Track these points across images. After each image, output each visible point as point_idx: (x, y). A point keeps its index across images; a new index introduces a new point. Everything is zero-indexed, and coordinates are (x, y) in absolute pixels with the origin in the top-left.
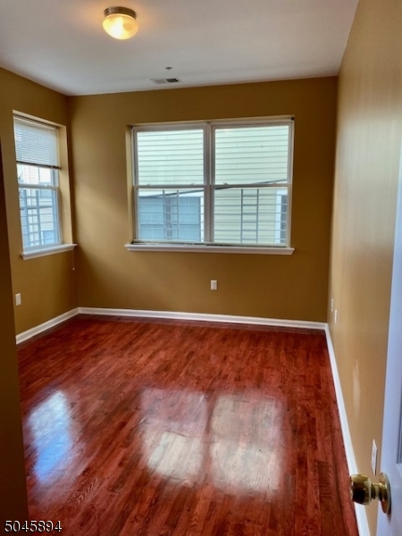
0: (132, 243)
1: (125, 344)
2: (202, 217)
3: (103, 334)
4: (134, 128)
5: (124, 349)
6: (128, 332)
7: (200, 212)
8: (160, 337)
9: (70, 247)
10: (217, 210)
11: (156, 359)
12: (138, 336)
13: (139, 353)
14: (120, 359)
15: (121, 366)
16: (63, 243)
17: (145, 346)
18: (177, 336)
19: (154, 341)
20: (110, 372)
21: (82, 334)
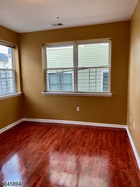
0: (45, 92)
1: (41, 136)
2: (73, 81)
3: (31, 131)
4: (45, 45)
5: (40, 138)
6: (42, 130)
7: (72, 79)
8: (55, 132)
9: (20, 94)
10: (79, 78)
11: (53, 144)
12: (46, 132)
13: (46, 140)
14: (38, 144)
15: (37, 148)
16: (17, 92)
17: (49, 137)
18: (63, 132)
19: (53, 134)
20: (32, 151)
21: (23, 131)
